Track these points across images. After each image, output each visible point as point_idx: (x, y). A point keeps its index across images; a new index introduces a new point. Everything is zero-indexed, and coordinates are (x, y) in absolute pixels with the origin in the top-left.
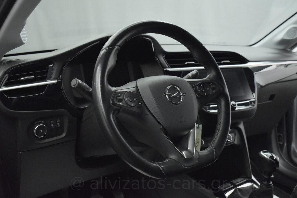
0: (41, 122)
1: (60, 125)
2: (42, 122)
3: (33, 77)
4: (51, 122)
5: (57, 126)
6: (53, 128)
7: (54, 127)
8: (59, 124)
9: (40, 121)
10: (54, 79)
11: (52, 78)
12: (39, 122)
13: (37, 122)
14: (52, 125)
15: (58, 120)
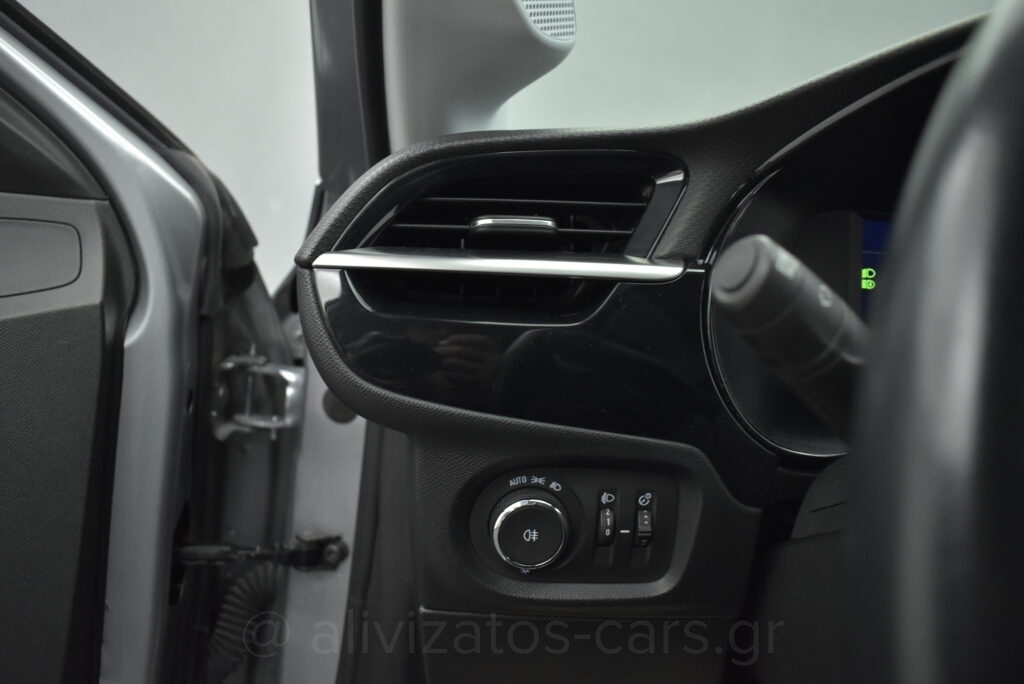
0: (548, 483)
1: (649, 529)
2: (553, 485)
3: (549, 223)
4: (605, 498)
5: (634, 527)
6: (608, 532)
7: (615, 529)
8: (645, 521)
9: (541, 481)
10: (670, 259)
11: (660, 252)
12: (536, 480)
13: (524, 480)
14: (607, 519)
15: (648, 495)
